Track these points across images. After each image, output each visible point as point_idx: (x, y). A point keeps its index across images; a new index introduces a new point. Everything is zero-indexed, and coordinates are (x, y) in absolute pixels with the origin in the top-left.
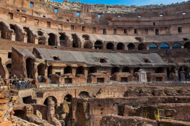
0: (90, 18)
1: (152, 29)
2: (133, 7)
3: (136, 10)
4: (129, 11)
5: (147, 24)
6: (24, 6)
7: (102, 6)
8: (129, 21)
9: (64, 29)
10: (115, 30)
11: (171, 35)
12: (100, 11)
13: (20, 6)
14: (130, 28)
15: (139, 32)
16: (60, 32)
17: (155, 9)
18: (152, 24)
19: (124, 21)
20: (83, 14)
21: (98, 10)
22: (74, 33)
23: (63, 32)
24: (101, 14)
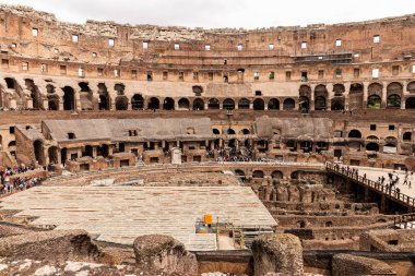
0: (130, 49)
1: (219, 73)
2: (199, 30)
3: (203, 36)
4: (193, 38)
5: (215, 62)
6: (23, 37)
7: (150, 28)
8: (189, 58)
9: (87, 74)
10: (165, 73)
11: (243, 83)
12: (147, 38)
13: (16, 38)
14: (188, 71)
15: (200, 78)
16: (81, 80)
17: (232, 36)
18: (222, 62)
19: (180, 57)
20: (119, 43)
21: (144, 35)
22: (102, 81)
23: (85, 80)
24: (149, 42)
